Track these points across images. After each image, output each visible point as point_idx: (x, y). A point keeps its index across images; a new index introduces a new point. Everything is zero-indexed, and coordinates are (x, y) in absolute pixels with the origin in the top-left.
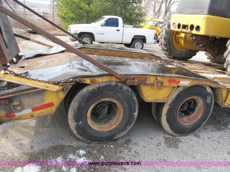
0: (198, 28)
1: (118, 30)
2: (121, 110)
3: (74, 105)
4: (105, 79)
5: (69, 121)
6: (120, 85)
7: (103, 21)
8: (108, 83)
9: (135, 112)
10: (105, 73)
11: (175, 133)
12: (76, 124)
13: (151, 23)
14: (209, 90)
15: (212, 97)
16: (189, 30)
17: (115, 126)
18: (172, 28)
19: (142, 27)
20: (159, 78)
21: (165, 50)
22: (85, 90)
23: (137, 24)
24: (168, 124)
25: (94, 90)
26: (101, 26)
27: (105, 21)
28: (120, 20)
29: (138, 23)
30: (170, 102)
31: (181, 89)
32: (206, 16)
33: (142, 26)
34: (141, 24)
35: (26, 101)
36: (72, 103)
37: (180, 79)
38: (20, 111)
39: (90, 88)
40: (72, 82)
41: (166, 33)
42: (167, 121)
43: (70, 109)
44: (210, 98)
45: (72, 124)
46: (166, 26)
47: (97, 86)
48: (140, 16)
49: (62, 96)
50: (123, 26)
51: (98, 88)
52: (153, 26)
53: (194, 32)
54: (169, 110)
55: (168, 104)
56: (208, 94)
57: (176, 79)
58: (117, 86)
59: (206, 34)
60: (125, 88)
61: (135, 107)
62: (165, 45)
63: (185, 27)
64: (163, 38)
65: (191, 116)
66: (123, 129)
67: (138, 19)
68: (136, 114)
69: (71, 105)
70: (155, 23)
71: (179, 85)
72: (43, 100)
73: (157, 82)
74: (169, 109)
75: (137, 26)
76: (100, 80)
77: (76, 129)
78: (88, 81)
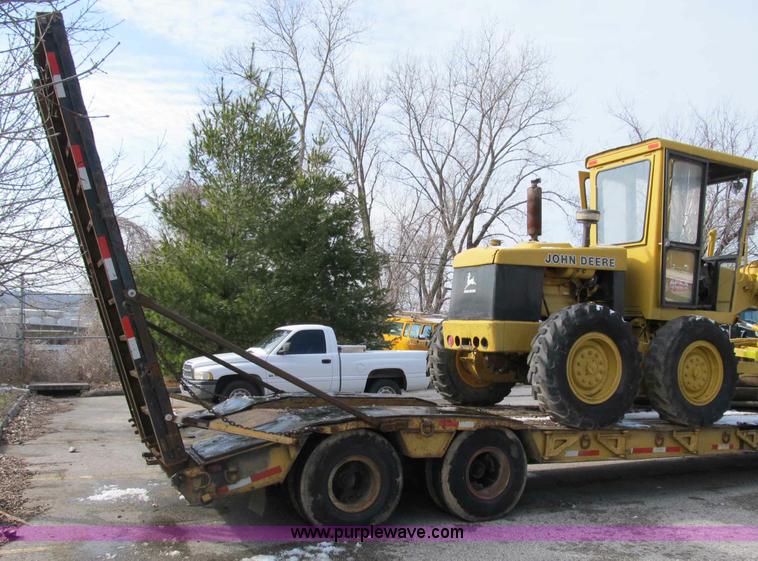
0: (485, 342)
1: (326, 361)
2: (377, 474)
3: (309, 469)
4: (351, 426)
5: (302, 497)
6: (371, 434)
7: (282, 342)
8: (354, 433)
9: (398, 477)
10: (351, 416)
11: (471, 514)
12: (312, 499)
13: (416, 331)
14: (511, 435)
15: (519, 447)
16: (474, 346)
17: (370, 503)
18: (447, 345)
19: (388, 346)
20: (425, 419)
21: (444, 390)
22: (323, 445)
23: (373, 336)
24: (455, 496)
25: (336, 444)
26: (278, 353)
27: (288, 341)
28: (329, 333)
29: (375, 334)
30: (450, 458)
31: (463, 437)
32: (491, 322)
33: (389, 342)
34: (387, 337)
35: (246, 465)
36: (306, 466)
37: (458, 420)
38: (235, 483)
39: (330, 441)
40: (308, 431)
41: (440, 354)
42: (452, 492)
43: (303, 476)
44: (516, 448)
45: (306, 501)
46: (438, 343)
47: (340, 437)
48: (379, 314)
49: (294, 453)
50: (340, 350)
51: (342, 440)
52: (423, 339)
53: (481, 348)
54: (451, 473)
55: (449, 462)
56: (511, 441)
57: (452, 419)
58: (366, 436)
59: (498, 350)
60: (379, 438)
61: (396, 468)
62: (442, 379)
63: (466, 341)
64: (435, 366)
65: (493, 486)
66: (384, 508)
67: (375, 323)
68: (400, 479)
69: (305, 470)
70: (427, 329)
71: (459, 429)
72: (266, 464)
73: (425, 426)
74: (451, 470)
75: (373, 343)
76: (343, 427)
77: (313, 509)
78: (328, 430)
